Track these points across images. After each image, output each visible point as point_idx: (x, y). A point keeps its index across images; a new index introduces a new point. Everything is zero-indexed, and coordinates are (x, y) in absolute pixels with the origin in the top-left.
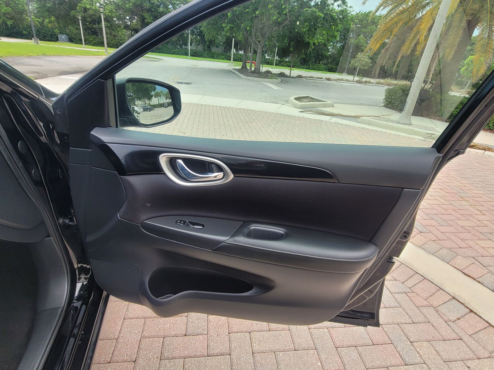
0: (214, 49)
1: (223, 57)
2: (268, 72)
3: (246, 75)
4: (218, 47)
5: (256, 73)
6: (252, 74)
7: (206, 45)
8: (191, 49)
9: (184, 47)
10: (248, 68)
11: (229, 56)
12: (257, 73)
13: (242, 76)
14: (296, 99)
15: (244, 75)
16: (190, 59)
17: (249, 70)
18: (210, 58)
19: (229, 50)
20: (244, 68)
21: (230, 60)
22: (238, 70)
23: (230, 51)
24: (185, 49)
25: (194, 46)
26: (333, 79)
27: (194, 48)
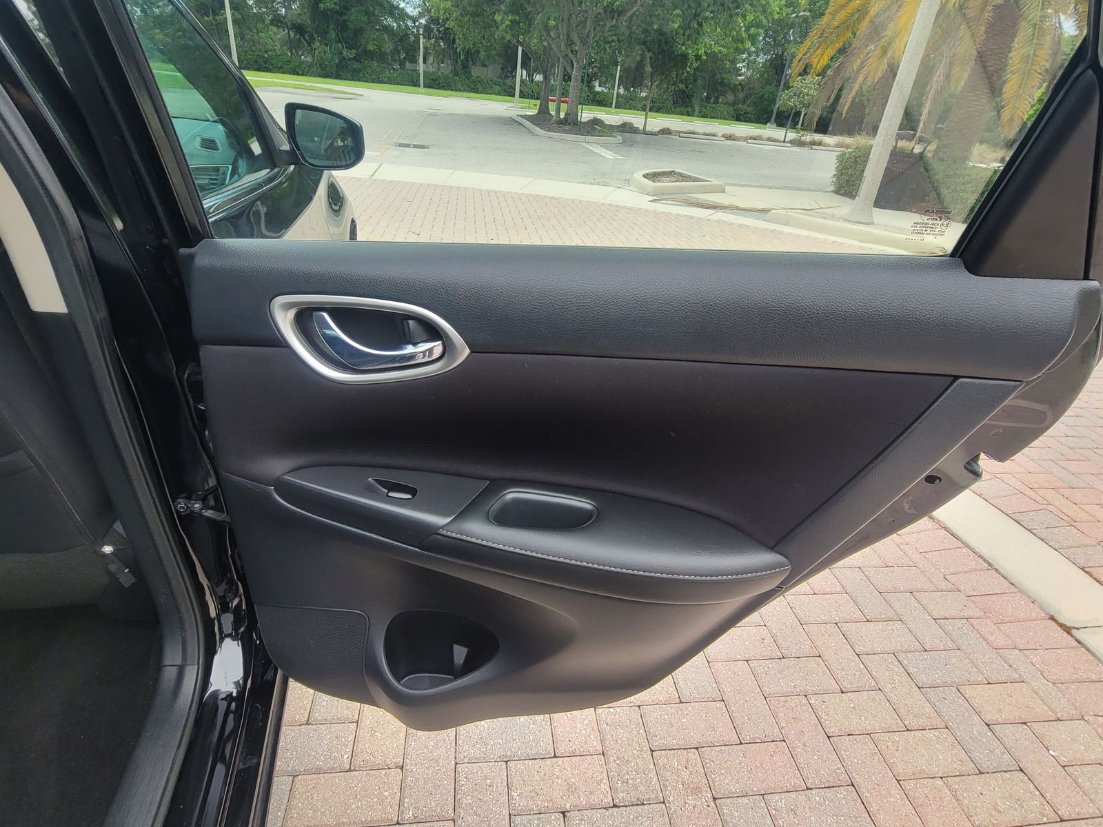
0: (476, 71)
1: (497, 88)
2: (596, 122)
3: (546, 129)
4: (486, 66)
5: (569, 124)
6: (559, 127)
7: (459, 62)
8: (424, 72)
9: (408, 65)
10: (553, 113)
11: (511, 87)
12: (571, 124)
13: (538, 130)
14: (646, 176)
15: (542, 129)
16: (422, 94)
17: (554, 118)
18: (468, 91)
19: (512, 72)
20: (544, 113)
21: (513, 96)
22: (530, 118)
23: (514, 74)
24: (412, 70)
25: (432, 64)
26: (741, 137)
27: (431, 69)
